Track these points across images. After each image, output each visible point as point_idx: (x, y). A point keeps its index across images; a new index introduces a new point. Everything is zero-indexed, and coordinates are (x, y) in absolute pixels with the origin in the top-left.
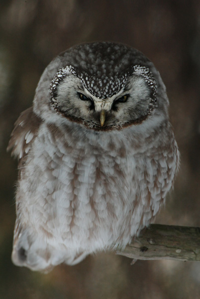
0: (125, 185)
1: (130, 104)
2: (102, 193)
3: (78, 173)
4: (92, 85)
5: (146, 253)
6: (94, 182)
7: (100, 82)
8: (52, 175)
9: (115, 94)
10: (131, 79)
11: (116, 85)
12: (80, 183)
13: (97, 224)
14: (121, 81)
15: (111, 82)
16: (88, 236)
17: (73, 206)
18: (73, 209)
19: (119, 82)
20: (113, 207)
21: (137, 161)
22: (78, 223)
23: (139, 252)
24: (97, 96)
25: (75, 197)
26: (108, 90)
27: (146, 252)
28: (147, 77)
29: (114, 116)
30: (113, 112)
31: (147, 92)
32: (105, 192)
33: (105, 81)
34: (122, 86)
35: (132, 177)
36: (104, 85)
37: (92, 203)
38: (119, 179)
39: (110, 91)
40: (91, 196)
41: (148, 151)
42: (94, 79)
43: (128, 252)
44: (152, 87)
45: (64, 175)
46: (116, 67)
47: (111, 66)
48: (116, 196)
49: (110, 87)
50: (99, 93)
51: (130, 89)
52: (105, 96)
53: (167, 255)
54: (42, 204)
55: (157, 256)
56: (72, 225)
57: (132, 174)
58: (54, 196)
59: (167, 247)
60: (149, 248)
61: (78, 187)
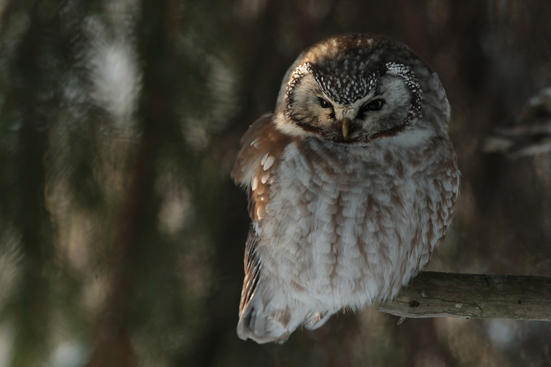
0: (404, 216)
1: (385, 111)
2: (374, 231)
3: (343, 205)
4: (329, 88)
5: (417, 310)
6: (363, 215)
7: (338, 82)
8: (307, 210)
9: (360, 98)
10: (384, 80)
11: (361, 87)
12: (344, 219)
13: (367, 272)
14: (368, 82)
15: (353, 82)
16: (353, 289)
17: (335, 251)
18: (335, 255)
19: (365, 82)
20: (387, 248)
21: (417, 183)
22: (341, 273)
23: (408, 309)
24: (336, 101)
25: (338, 237)
26: (350, 92)
27: (418, 308)
28: (406, 77)
29: (361, 127)
30: (358, 121)
31: (407, 97)
32: (378, 228)
33: (344, 81)
34: (370, 88)
35: (412, 205)
36: (344, 86)
37: (360, 245)
38: (395, 209)
39: (353, 94)
40: (359, 235)
41: (427, 168)
42: (331, 78)
43: (394, 309)
44: (415, 91)
45: (323, 208)
46: (362, 64)
47: (355, 63)
48: (392, 233)
49: (351, 88)
50: (337, 96)
51: (383, 93)
52: (346, 100)
53: (445, 312)
54: (293, 250)
55: (432, 313)
56: (333, 275)
57: (413, 200)
58: (309, 239)
59: (444, 301)
60: (421, 302)
61: (342, 224)
